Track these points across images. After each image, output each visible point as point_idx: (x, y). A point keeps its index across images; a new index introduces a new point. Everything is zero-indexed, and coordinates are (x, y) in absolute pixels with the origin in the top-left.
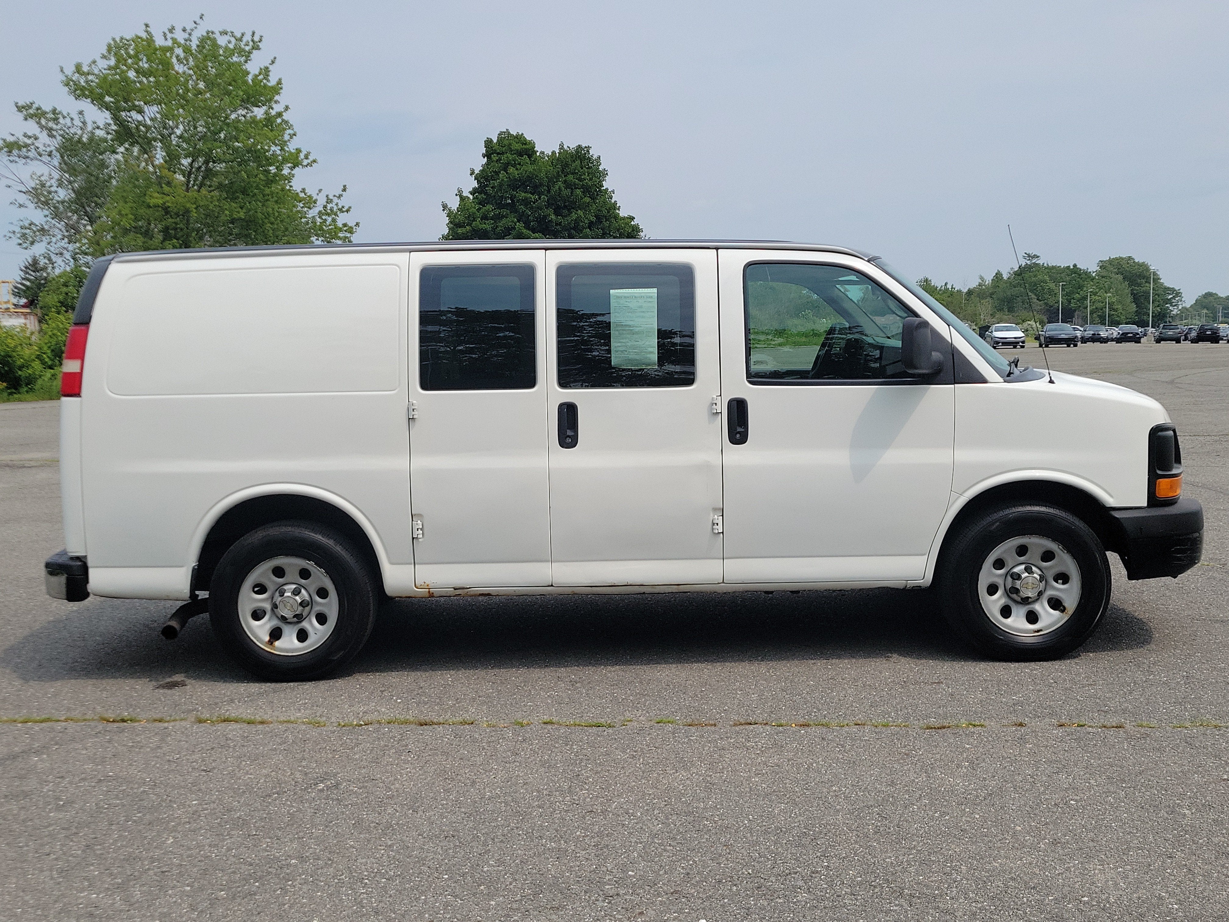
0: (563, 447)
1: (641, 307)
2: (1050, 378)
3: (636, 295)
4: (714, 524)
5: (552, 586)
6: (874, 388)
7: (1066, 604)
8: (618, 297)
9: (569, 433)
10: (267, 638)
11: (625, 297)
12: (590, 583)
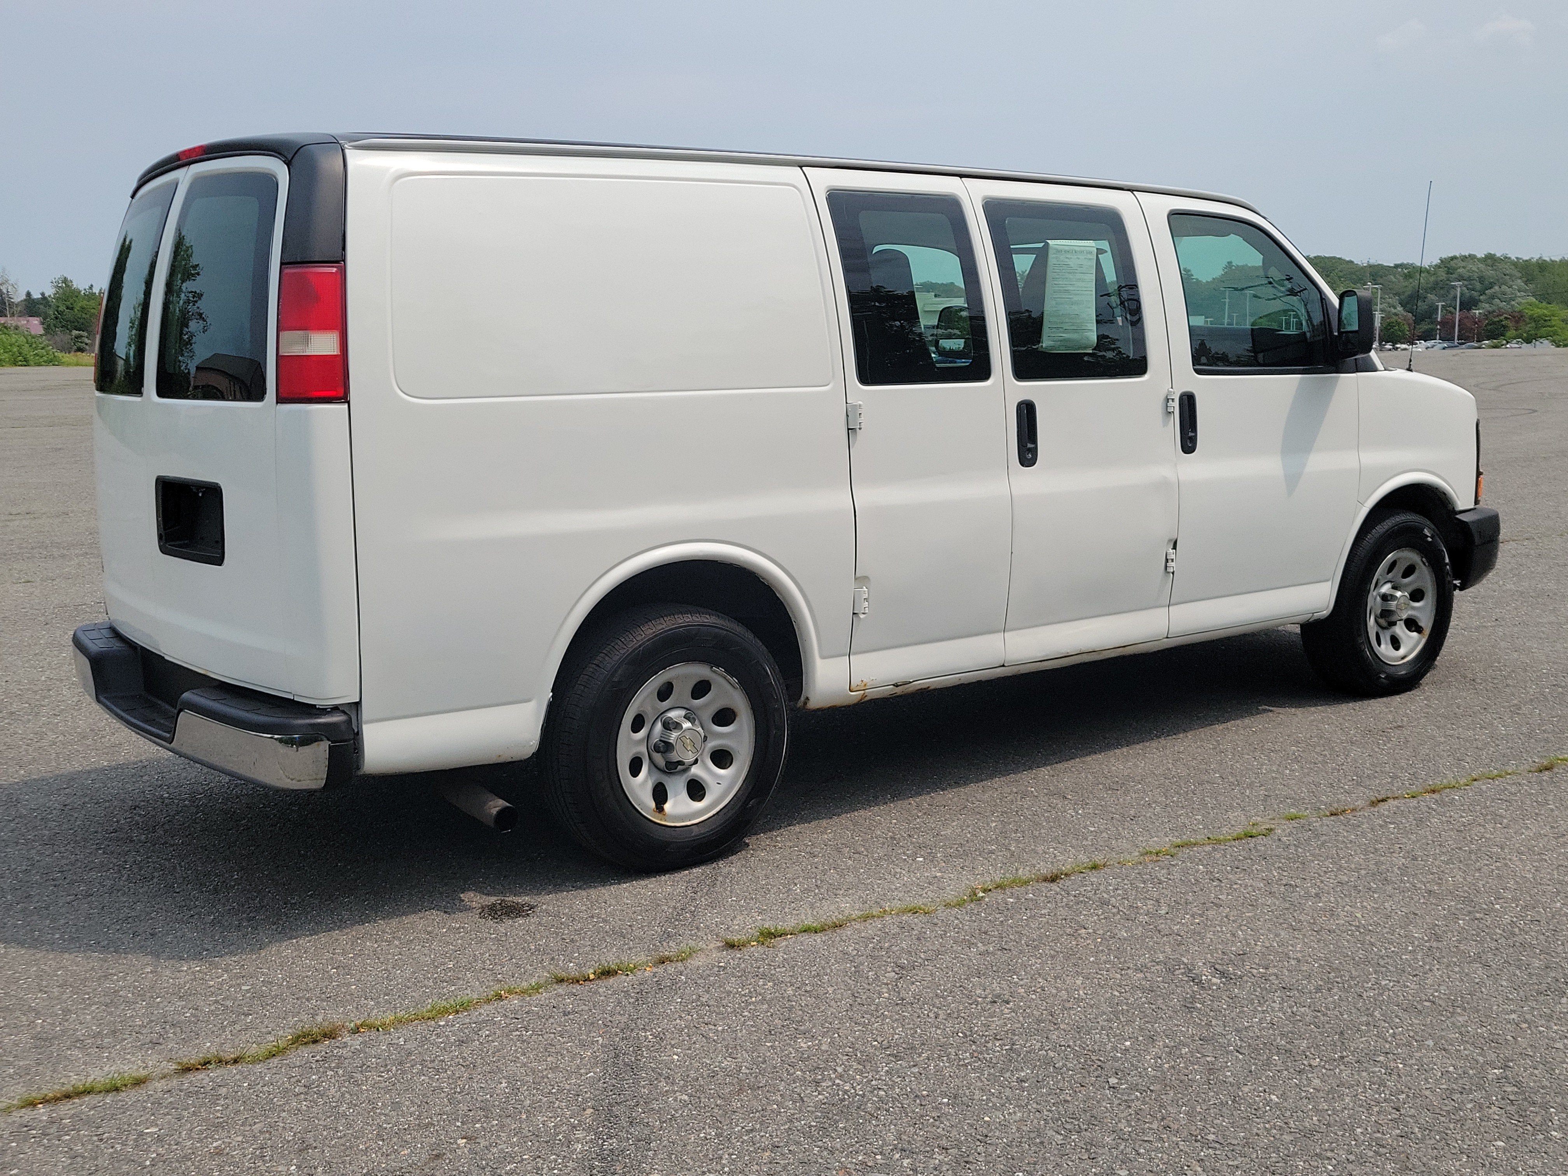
0: (1023, 465)
1: (1081, 266)
2: (1410, 365)
3: (1076, 248)
4: (1167, 561)
5: (1003, 666)
6: (1296, 378)
7: (1422, 624)
8: (1059, 251)
9: (1030, 446)
10: (653, 805)
11: (1065, 251)
12: (1043, 657)
